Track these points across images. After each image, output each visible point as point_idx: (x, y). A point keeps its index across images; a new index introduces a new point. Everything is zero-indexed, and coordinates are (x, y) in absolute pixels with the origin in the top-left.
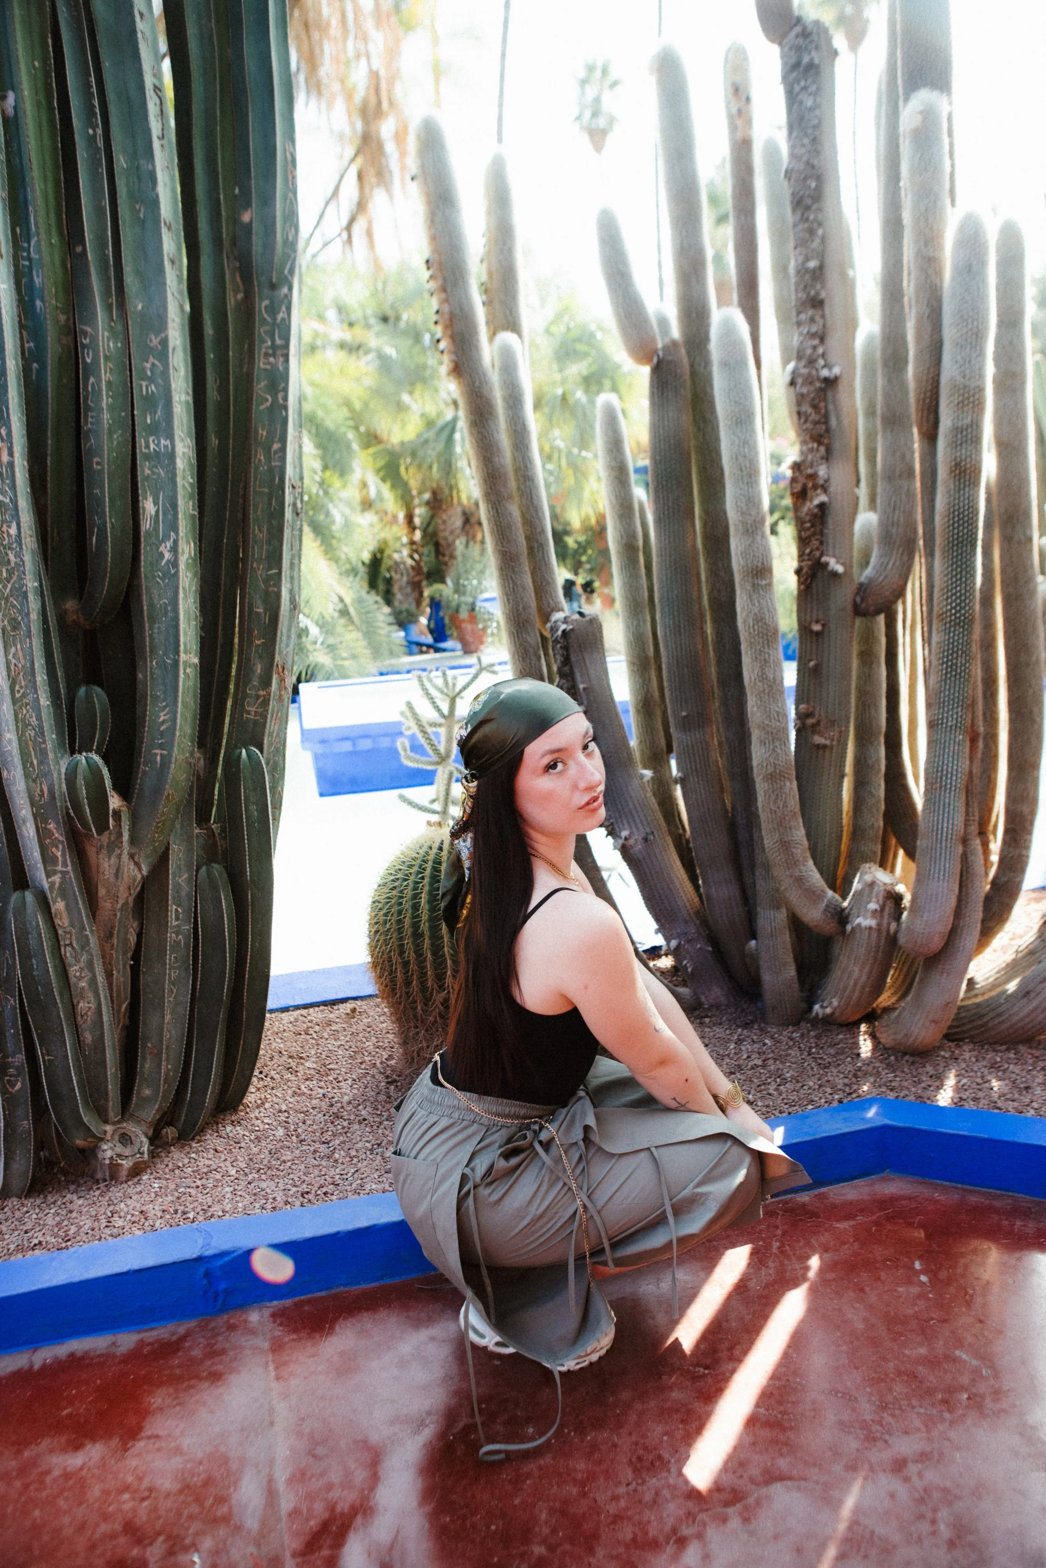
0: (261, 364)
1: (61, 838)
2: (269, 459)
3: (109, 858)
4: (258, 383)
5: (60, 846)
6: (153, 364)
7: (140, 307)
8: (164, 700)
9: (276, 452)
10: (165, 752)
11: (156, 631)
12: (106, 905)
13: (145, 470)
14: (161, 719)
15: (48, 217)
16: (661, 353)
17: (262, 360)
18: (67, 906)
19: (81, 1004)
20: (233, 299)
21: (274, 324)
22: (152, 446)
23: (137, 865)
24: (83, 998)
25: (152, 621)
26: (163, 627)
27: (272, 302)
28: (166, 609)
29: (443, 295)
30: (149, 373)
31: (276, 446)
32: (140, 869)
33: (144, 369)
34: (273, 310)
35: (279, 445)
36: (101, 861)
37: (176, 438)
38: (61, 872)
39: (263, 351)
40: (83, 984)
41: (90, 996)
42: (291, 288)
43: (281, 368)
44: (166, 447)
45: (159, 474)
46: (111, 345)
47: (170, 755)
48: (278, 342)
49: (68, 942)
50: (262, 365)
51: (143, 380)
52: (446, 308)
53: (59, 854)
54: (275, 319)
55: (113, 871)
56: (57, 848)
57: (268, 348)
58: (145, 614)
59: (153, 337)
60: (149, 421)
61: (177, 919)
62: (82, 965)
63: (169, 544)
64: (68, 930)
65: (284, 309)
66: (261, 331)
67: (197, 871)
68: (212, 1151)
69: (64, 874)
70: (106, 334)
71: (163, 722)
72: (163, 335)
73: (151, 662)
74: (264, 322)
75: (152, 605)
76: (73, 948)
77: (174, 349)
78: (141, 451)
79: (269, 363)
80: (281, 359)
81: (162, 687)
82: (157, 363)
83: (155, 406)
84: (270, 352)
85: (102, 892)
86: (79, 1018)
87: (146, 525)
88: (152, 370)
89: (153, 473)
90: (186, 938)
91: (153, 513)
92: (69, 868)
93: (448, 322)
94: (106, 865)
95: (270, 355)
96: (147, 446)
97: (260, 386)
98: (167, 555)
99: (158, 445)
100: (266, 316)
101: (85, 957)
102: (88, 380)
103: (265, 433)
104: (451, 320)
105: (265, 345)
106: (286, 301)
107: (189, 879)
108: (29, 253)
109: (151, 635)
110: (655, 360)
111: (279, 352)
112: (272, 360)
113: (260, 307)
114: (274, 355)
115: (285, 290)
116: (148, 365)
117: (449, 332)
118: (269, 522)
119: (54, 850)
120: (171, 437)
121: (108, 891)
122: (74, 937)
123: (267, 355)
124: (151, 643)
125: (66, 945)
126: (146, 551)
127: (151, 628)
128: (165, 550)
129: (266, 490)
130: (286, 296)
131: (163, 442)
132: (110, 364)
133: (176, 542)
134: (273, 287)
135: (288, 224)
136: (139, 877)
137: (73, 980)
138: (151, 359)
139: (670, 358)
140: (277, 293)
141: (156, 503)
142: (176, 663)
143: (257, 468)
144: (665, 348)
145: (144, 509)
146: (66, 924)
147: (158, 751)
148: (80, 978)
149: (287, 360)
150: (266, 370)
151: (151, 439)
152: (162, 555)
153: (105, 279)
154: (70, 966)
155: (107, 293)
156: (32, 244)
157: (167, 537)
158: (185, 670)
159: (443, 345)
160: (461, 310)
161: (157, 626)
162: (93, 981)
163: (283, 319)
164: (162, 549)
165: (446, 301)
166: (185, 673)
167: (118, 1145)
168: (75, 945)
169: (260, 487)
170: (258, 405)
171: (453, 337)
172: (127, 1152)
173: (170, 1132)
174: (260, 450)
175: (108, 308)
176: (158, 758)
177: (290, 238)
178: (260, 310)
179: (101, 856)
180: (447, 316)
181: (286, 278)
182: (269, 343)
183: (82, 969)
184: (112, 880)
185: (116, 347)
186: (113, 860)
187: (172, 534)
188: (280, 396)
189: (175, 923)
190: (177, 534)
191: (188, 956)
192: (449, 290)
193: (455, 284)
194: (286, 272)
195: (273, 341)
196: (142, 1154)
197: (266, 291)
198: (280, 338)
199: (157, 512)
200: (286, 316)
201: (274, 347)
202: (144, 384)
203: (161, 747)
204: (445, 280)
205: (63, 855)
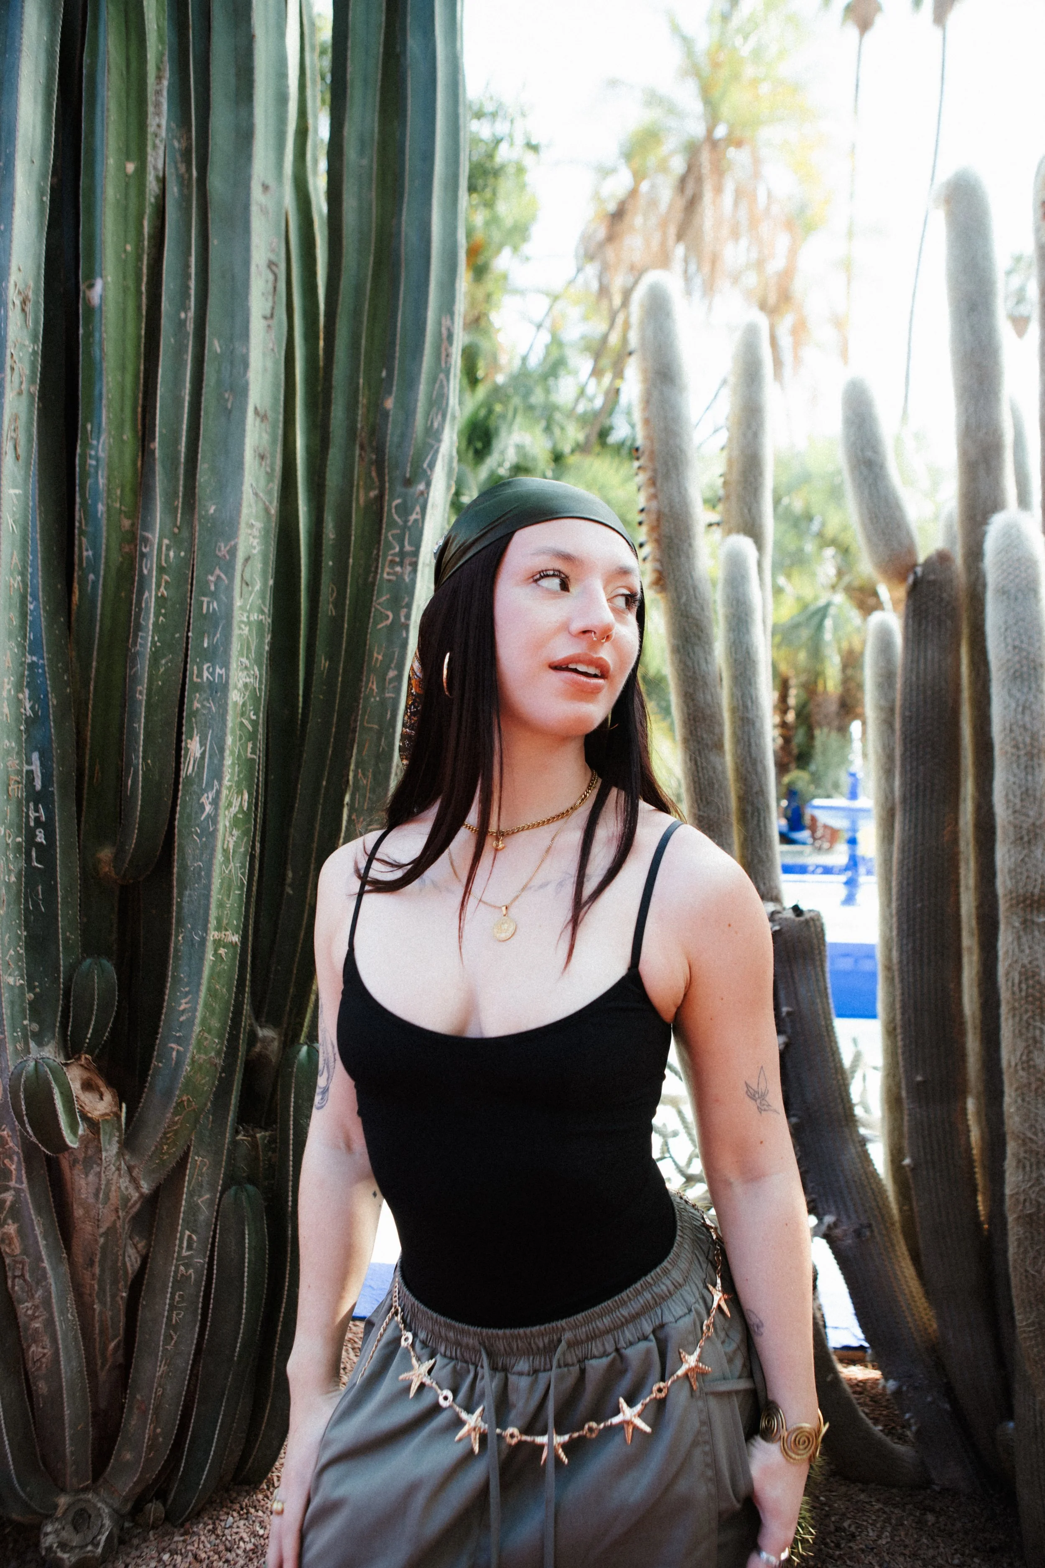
0: (386, 574)
1: (16, 1149)
2: (382, 689)
3: (87, 1176)
4: (379, 595)
5: (15, 1158)
6: (219, 577)
7: (212, 511)
8: (188, 984)
9: (391, 681)
10: (181, 1049)
11: (186, 899)
12: (85, 1230)
13: (196, 702)
14: (182, 1008)
15: (122, 410)
16: (919, 570)
17: (387, 570)
18: (20, 1231)
19: (33, 1348)
20: (362, 497)
21: (405, 527)
22: (206, 674)
23: (134, 1180)
24: (35, 1341)
25: (183, 887)
26: (195, 895)
27: (405, 502)
28: (199, 874)
29: (652, 490)
30: (212, 588)
31: (392, 674)
32: (138, 1187)
33: (207, 582)
34: (405, 510)
35: (396, 673)
36: (76, 1177)
37: (234, 665)
38: (15, 1189)
39: (390, 558)
40: (37, 1325)
41: (47, 1340)
42: (428, 484)
43: (407, 579)
44: (220, 676)
45: (210, 708)
46: (172, 554)
47: (185, 1052)
48: (408, 548)
49: (18, 1273)
50: (385, 576)
51: (205, 595)
52: (654, 504)
53: (13, 1167)
54: (406, 521)
55: (92, 1190)
56: (11, 1160)
57: (394, 555)
58: (175, 876)
59: (222, 545)
60: (206, 645)
61: (189, 1247)
62: (37, 1301)
63: (211, 795)
64: (19, 1258)
65: (418, 509)
66: (389, 535)
67: (222, 1193)
68: (190, 1558)
69: (18, 1191)
70: (166, 542)
71: (183, 1011)
72: (233, 543)
73: (177, 936)
74: (392, 524)
75: (184, 867)
76: (25, 1280)
77: (247, 559)
78: (191, 680)
79: (395, 574)
80: (409, 569)
81: (186, 968)
82: (223, 576)
83: (216, 627)
84: (397, 559)
85: (79, 1212)
86: (30, 1364)
87: (188, 769)
88: (216, 585)
89: (203, 706)
90: (198, 1273)
91: (198, 755)
92: (25, 1186)
93: (655, 524)
94: (83, 1182)
95: (397, 564)
96: (200, 675)
97: (381, 600)
98: (208, 808)
99: (212, 674)
100: (396, 517)
101: (40, 1293)
102: (143, 594)
103: (380, 657)
104: (658, 520)
105: (392, 552)
106: (421, 500)
107: (210, 1202)
108: (97, 451)
109: (179, 905)
110: (911, 579)
111: (407, 561)
112: (398, 569)
113: (390, 505)
114: (401, 564)
115: (421, 487)
116: (212, 578)
117: (655, 535)
118: (377, 764)
119: (7, 1161)
120: (226, 665)
121: (87, 1212)
122: (27, 1268)
123: (392, 562)
124: (178, 913)
125: (14, 1277)
126: (184, 801)
127: (181, 895)
128: (206, 800)
129: (376, 727)
130: (422, 493)
131: (218, 670)
132: (166, 577)
133: (218, 792)
134: (409, 483)
135: (435, 409)
136: (135, 1195)
137: (22, 1319)
138: (217, 571)
139: (932, 577)
140: (411, 490)
141: (202, 744)
142: (203, 941)
143: (367, 698)
144: (928, 563)
145: (187, 749)
146: (17, 1251)
147: (173, 1045)
148: (33, 1318)
149: (415, 570)
150: (389, 581)
151: (205, 667)
152: (202, 807)
153: (172, 477)
154: (21, 1302)
155: (171, 496)
156: (101, 441)
157: (210, 786)
158: (216, 951)
159: (646, 550)
160: (671, 507)
161: (187, 893)
162: (50, 1323)
163: (416, 521)
164: (203, 800)
165: (654, 496)
166: (216, 954)
167: (69, 1527)
168: (27, 1276)
169: (368, 722)
170: (376, 623)
171: (658, 541)
172: (76, 1540)
173: (154, 1509)
174: (373, 678)
175: (171, 510)
176: (174, 1054)
177: (436, 425)
178: (390, 510)
179: (76, 1172)
180: (654, 517)
181: (425, 471)
182: (397, 549)
183: (36, 1307)
184: (91, 1200)
185: (177, 556)
186: (91, 1177)
187: (216, 782)
188: (404, 611)
189: (185, 1253)
190: (220, 785)
191: (198, 1296)
192: (658, 484)
193: (667, 476)
194: (425, 466)
195: (402, 547)
196: (96, 1546)
197: (399, 489)
198: (410, 544)
199: (203, 754)
200: (419, 517)
201: (402, 554)
202: (205, 600)
203: (178, 1040)
204: (655, 470)
205: (18, 1170)
